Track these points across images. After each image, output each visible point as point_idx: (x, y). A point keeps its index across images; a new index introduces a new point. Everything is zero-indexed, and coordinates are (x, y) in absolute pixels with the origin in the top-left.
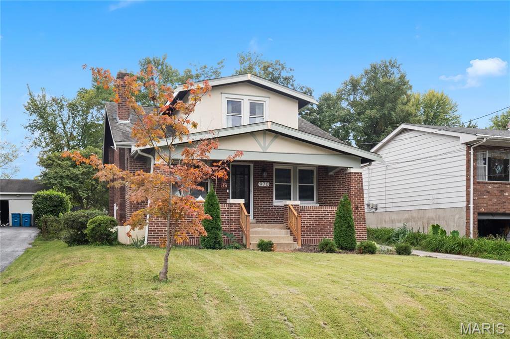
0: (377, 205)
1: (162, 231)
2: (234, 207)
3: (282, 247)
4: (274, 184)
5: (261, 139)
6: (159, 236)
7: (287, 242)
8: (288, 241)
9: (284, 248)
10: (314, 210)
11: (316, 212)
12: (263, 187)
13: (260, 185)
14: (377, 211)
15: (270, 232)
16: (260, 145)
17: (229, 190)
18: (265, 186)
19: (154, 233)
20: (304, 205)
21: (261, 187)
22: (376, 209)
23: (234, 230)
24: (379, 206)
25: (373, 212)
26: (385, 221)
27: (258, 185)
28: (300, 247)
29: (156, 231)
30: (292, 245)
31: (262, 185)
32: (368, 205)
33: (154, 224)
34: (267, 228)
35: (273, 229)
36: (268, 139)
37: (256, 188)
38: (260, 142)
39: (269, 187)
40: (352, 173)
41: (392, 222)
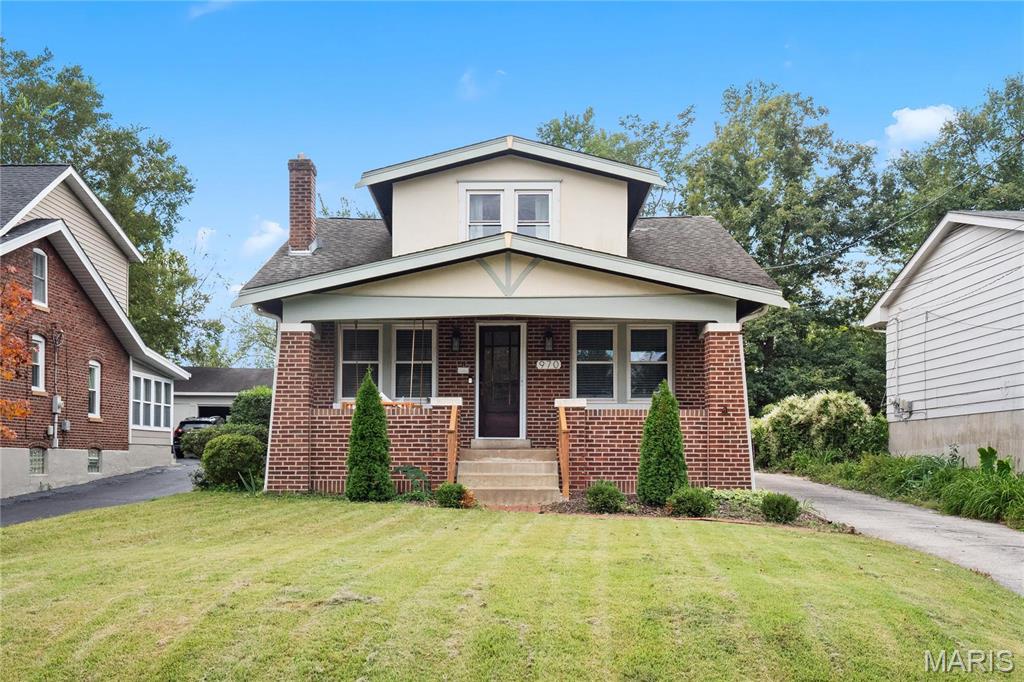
0: (911, 404)
1: (294, 464)
2: (439, 414)
3: (525, 499)
4: (575, 363)
5: (500, 270)
6: (288, 473)
7: (536, 488)
8: (547, 485)
9: (529, 501)
10: (620, 419)
11: (627, 423)
12: (548, 371)
13: (539, 367)
14: (913, 417)
15: (513, 466)
16: (499, 284)
17: (474, 379)
18: (552, 367)
19: (277, 468)
20: (597, 407)
21: (543, 370)
22: (911, 413)
23: (438, 461)
24: (916, 407)
25: (906, 421)
26: (926, 442)
27: (535, 367)
28: (567, 499)
29: (281, 464)
30: (549, 495)
31: (545, 367)
32: (896, 405)
33: (279, 450)
34: (513, 458)
35: (527, 461)
36: (517, 270)
37: (532, 372)
38: (498, 276)
39: (559, 370)
40: (713, 333)
41: (938, 443)
